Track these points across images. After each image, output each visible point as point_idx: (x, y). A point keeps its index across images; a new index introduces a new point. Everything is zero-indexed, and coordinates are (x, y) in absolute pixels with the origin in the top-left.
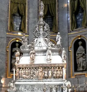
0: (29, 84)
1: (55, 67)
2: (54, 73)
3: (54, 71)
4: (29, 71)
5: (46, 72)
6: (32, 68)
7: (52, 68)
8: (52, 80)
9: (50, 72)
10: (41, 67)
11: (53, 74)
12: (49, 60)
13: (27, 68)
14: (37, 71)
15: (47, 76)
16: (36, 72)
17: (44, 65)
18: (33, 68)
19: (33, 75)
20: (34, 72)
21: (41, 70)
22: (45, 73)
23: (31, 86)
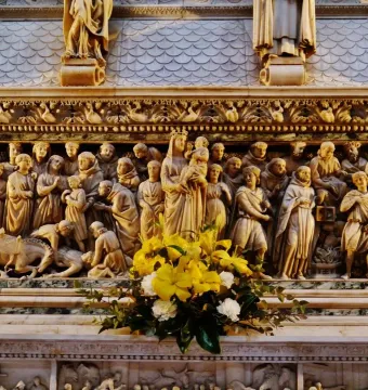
0: (29, 343)
1: (353, 135)
2: (346, 204)
3: (352, 186)
4: (46, 182)
5: (253, 198)
6: (83, 148)
7: (327, 146)
8: (325, 290)
9: (300, 195)
10: (192, 137)
11: (330, 219)
12: (288, 47)
13: (26, 148)
14: (146, 187)
15: (262, 239)
16: (134, 189)
17: (232, 115)
18: (95, 148)
19: (95, 225)
20: (105, 199)
21: (187, 172)
22: (235, 210)
23: (60, 365)
